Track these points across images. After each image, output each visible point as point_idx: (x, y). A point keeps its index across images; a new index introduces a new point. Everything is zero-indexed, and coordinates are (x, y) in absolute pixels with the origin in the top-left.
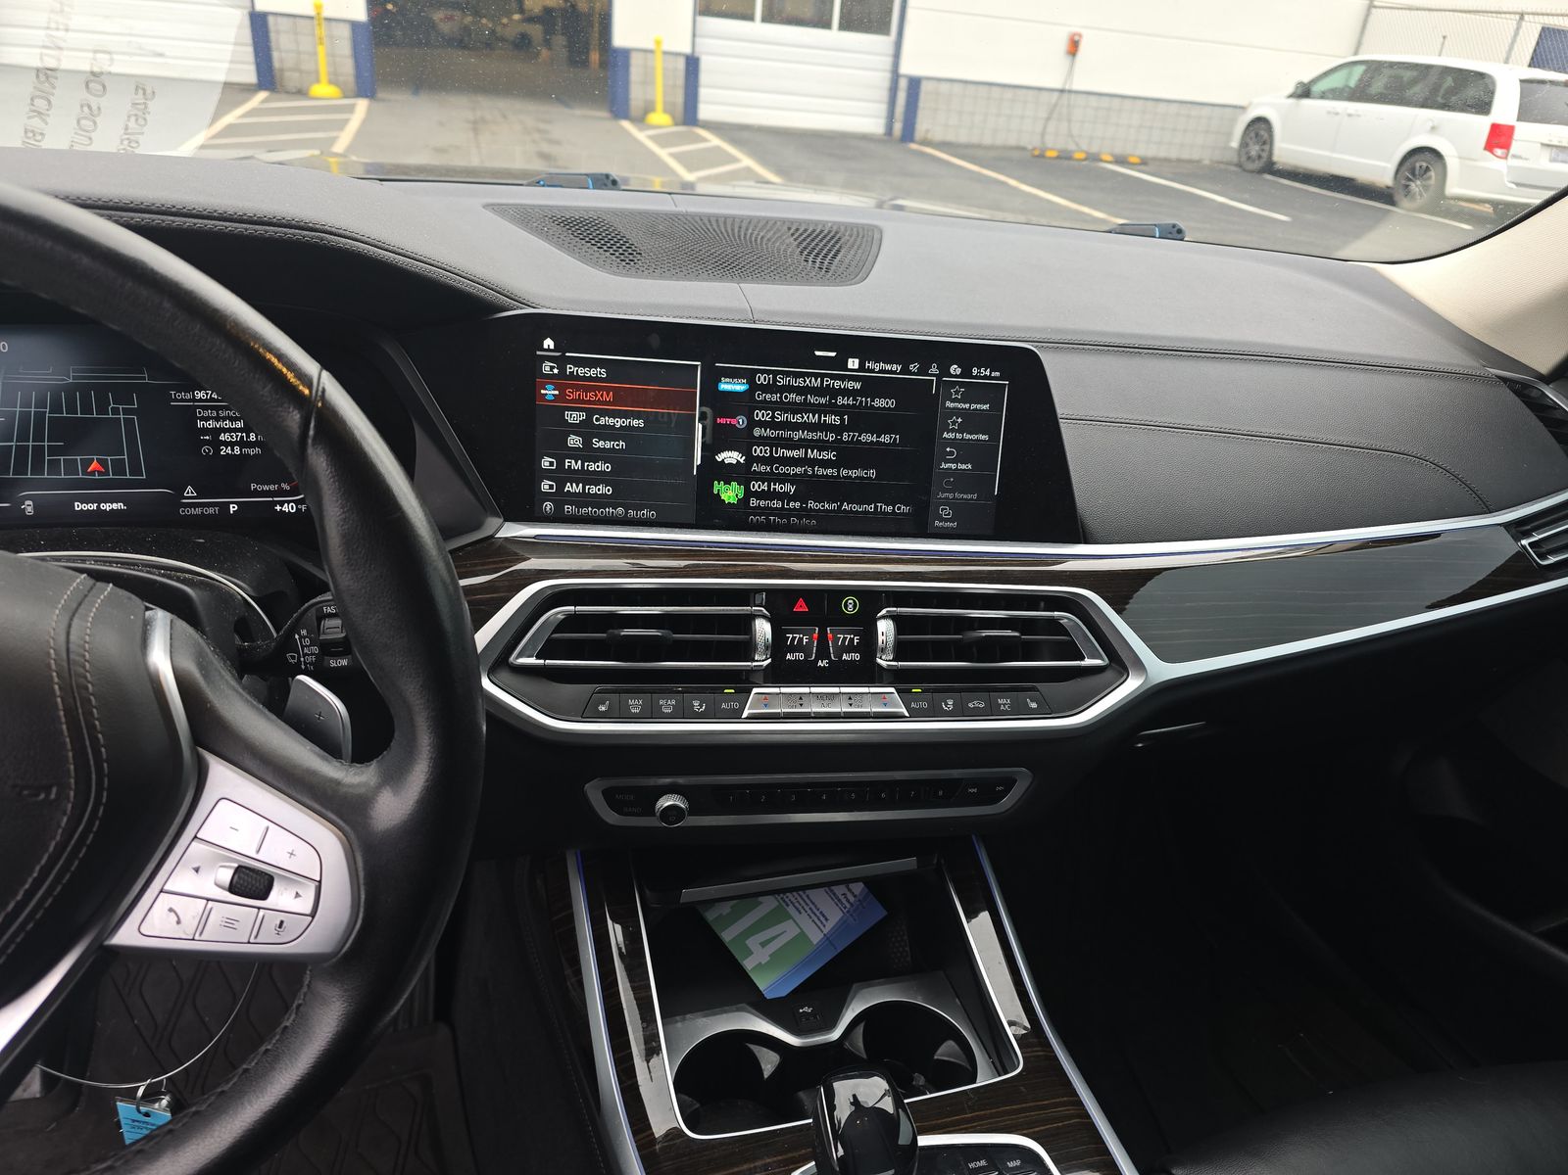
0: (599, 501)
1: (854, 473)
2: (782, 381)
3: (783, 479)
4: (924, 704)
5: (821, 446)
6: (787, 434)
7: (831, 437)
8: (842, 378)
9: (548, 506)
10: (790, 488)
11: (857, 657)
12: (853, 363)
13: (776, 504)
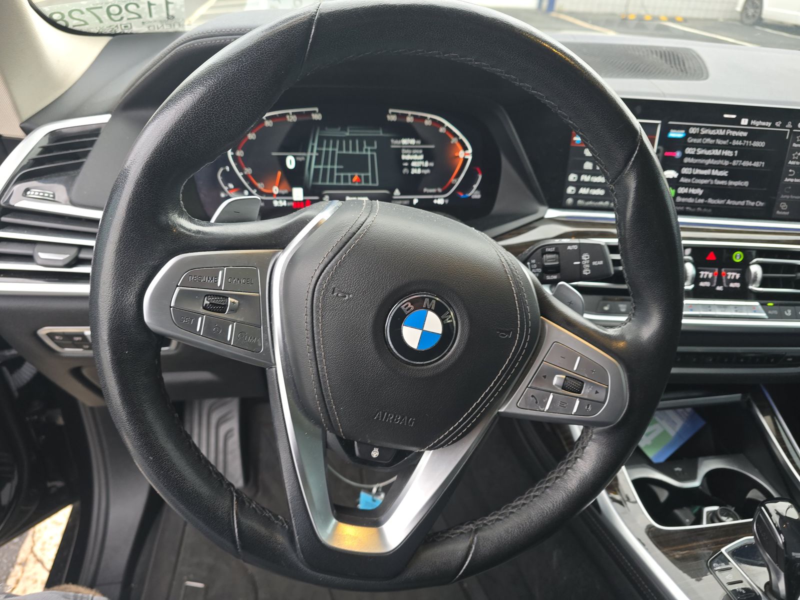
0: (597, 198)
1: (736, 183)
2: (704, 132)
3: (696, 186)
4: (776, 312)
5: (720, 167)
6: (701, 161)
7: (726, 163)
8: (737, 130)
9: (570, 201)
10: (699, 192)
11: (737, 285)
12: (744, 121)
13: (691, 200)
